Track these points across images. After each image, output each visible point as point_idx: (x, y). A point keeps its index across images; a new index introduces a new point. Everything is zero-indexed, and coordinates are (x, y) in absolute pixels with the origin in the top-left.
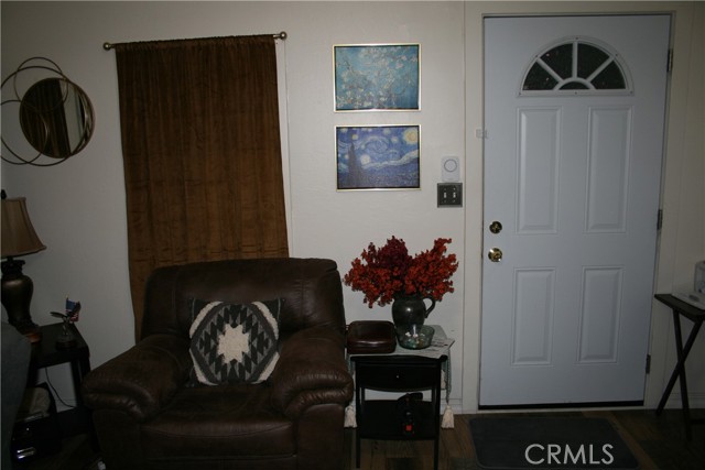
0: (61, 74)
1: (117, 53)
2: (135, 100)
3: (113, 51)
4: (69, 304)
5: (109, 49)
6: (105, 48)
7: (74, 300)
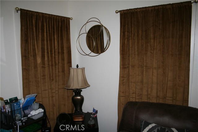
0: (100, 23)
1: (120, 14)
2: (126, 33)
3: (119, 13)
4: (94, 110)
5: (118, 12)
6: (116, 12)
7: (96, 109)
